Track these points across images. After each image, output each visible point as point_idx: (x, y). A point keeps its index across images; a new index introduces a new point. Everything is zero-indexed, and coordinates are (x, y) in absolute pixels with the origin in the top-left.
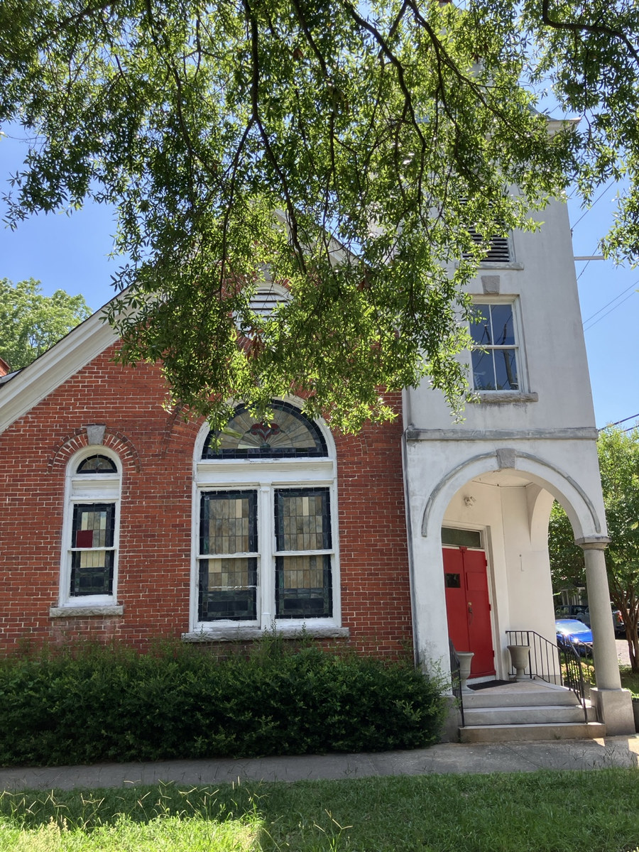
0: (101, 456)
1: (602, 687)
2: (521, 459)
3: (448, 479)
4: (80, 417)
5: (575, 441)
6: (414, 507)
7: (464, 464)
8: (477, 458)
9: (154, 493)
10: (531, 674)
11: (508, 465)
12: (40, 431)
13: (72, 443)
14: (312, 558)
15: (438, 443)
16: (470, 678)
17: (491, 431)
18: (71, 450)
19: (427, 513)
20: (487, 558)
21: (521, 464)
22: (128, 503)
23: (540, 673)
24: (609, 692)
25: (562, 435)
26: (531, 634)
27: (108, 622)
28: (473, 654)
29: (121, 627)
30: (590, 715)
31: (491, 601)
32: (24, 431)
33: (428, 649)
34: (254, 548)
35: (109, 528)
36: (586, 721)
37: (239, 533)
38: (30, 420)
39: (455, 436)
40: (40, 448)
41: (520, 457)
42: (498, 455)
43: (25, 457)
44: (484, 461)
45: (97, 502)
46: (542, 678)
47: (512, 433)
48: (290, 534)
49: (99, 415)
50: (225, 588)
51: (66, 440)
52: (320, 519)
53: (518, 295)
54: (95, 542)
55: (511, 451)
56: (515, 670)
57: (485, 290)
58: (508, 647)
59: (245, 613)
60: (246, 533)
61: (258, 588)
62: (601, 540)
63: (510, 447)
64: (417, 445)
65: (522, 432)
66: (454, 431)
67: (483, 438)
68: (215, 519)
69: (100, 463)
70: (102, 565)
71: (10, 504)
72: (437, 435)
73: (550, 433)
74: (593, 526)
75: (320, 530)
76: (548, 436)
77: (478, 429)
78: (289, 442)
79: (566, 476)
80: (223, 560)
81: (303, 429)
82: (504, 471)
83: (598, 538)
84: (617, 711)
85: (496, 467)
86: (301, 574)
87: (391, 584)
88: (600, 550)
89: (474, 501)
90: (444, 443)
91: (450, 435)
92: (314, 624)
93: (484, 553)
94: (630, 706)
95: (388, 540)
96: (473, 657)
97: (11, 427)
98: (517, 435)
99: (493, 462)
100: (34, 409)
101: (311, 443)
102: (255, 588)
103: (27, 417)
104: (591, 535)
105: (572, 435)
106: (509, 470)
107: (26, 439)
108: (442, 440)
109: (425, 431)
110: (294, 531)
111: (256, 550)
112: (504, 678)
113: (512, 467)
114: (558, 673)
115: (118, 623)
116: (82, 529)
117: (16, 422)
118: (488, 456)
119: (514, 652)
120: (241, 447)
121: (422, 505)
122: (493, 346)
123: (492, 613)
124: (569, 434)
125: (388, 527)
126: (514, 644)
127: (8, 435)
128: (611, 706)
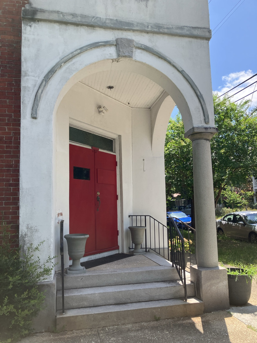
1: (202, 266)
2: (139, 51)
3: (65, 62)
5: (190, 39)
6: (25, 87)
7: (83, 50)
8: (95, 45)
10: (146, 248)
11: (127, 54)
15: (56, 26)
16: (85, 256)
17: (111, 20)
19: (39, 94)
20: (118, 160)
21: (140, 56)
23: (153, 247)
24: (208, 271)
25: (179, 31)
26: (148, 218)
28: (88, 236)
30: (189, 292)
31: (118, 193)
33: (29, 234)
36: (185, 297)
39: (74, 20)
41: (139, 48)
42: (118, 44)
44: (103, 48)
46: (155, 250)
47: (133, 24)
55: (130, 41)
56: (134, 245)
58: (129, 228)
62: (209, 131)
63: (129, 37)
64: (34, 25)
65: (142, 24)
66: (74, 15)
67: (104, 26)
72: (55, 17)
73: (168, 28)
74: (202, 118)
76: (166, 31)
77: (98, 16)
79: (180, 70)
82: (122, 60)
83: (206, 128)
84: (214, 288)
85: (114, 56)
87: (8, 171)
88: (207, 140)
89: (106, 110)
90: (63, 27)
91: (69, 18)
93: (115, 156)
94: (226, 283)
95: (9, 129)
96: (88, 239)
98: (137, 26)
99: (112, 51)
104: (200, 125)
105: (188, 33)
106: (127, 59)
109: (43, 11)
112: (125, 252)
113: (130, 57)
114: (166, 246)
118: (106, 44)
119: (133, 232)
121: (35, 86)
123: (119, 202)
124: (185, 32)
125: (11, 116)
126: (134, 225)
128: (209, 284)
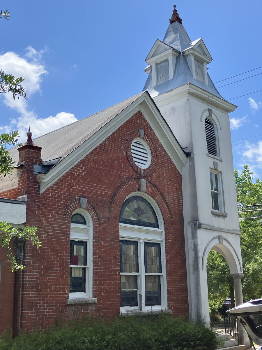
0: (80, 214)
3: (208, 246)
4: (75, 191)
5: (235, 235)
6: (200, 257)
9: (106, 238)
11: (222, 242)
12: (59, 196)
13: (73, 205)
14: (155, 276)
17: (217, 227)
18: (72, 209)
22: (96, 242)
27: (90, 308)
29: (95, 310)
32: (52, 194)
34: (138, 271)
35: (85, 255)
37: (132, 263)
38: (54, 189)
39: (209, 228)
40: (59, 206)
41: (224, 239)
42: (219, 238)
43: (52, 210)
45: (80, 240)
48: (149, 265)
49: (83, 192)
50: (127, 290)
51: (71, 203)
52: (158, 258)
53: (221, 172)
54: (79, 262)
55: (222, 237)
57: (214, 167)
59: (134, 303)
60: (135, 263)
61: (138, 290)
63: (222, 235)
64: (200, 229)
65: (225, 229)
66: (209, 225)
68: (124, 254)
69: (79, 218)
70: (81, 276)
71: (47, 237)
72: (205, 226)
75: (158, 264)
76: (230, 231)
77: (214, 226)
78: (147, 219)
79: (234, 248)
80: (126, 276)
81: (151, 214)
85: (218, 242)
86: (151, 284)
87: (182, 290)
92: (156, 308)
95: (181, 270)
97: (46, 191)
99: (217, 240)
100: (56, 182)
101: (153, 221)
102: (137, 291)
103: (53, 187)
107: (53, 200)
108: (206, 229)
109: (202, 224)
110: (150, 263)
111: (138, 272)
115: (94, 308)
116: (74, 255)
117: (48, 189)
118: (215, 238)
120: (132, 219)
122: (213, 191)
124: (234, 232)
125: (180, 264)
127: (44, 196)
